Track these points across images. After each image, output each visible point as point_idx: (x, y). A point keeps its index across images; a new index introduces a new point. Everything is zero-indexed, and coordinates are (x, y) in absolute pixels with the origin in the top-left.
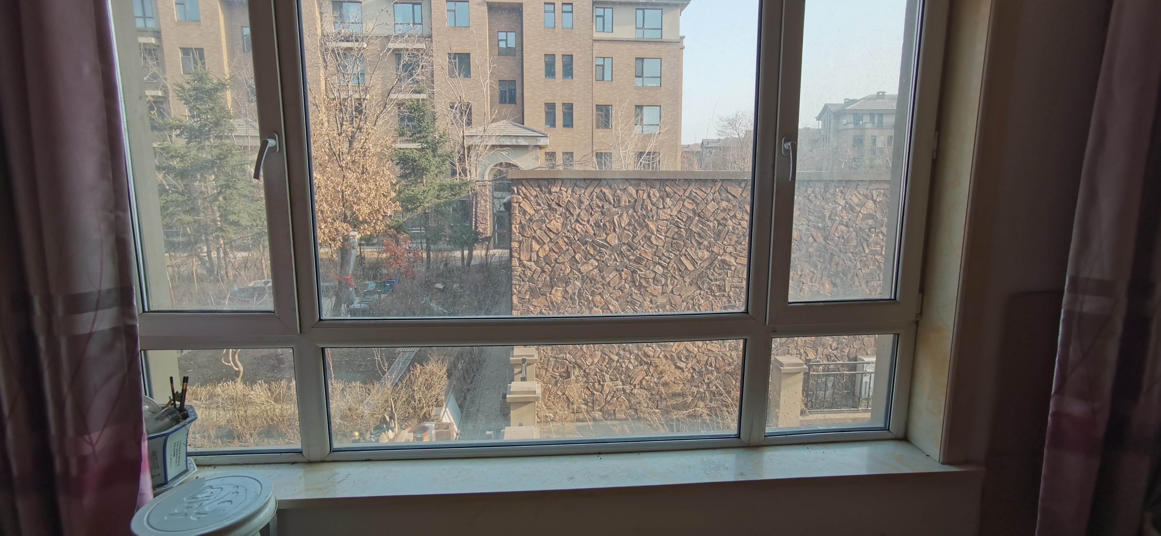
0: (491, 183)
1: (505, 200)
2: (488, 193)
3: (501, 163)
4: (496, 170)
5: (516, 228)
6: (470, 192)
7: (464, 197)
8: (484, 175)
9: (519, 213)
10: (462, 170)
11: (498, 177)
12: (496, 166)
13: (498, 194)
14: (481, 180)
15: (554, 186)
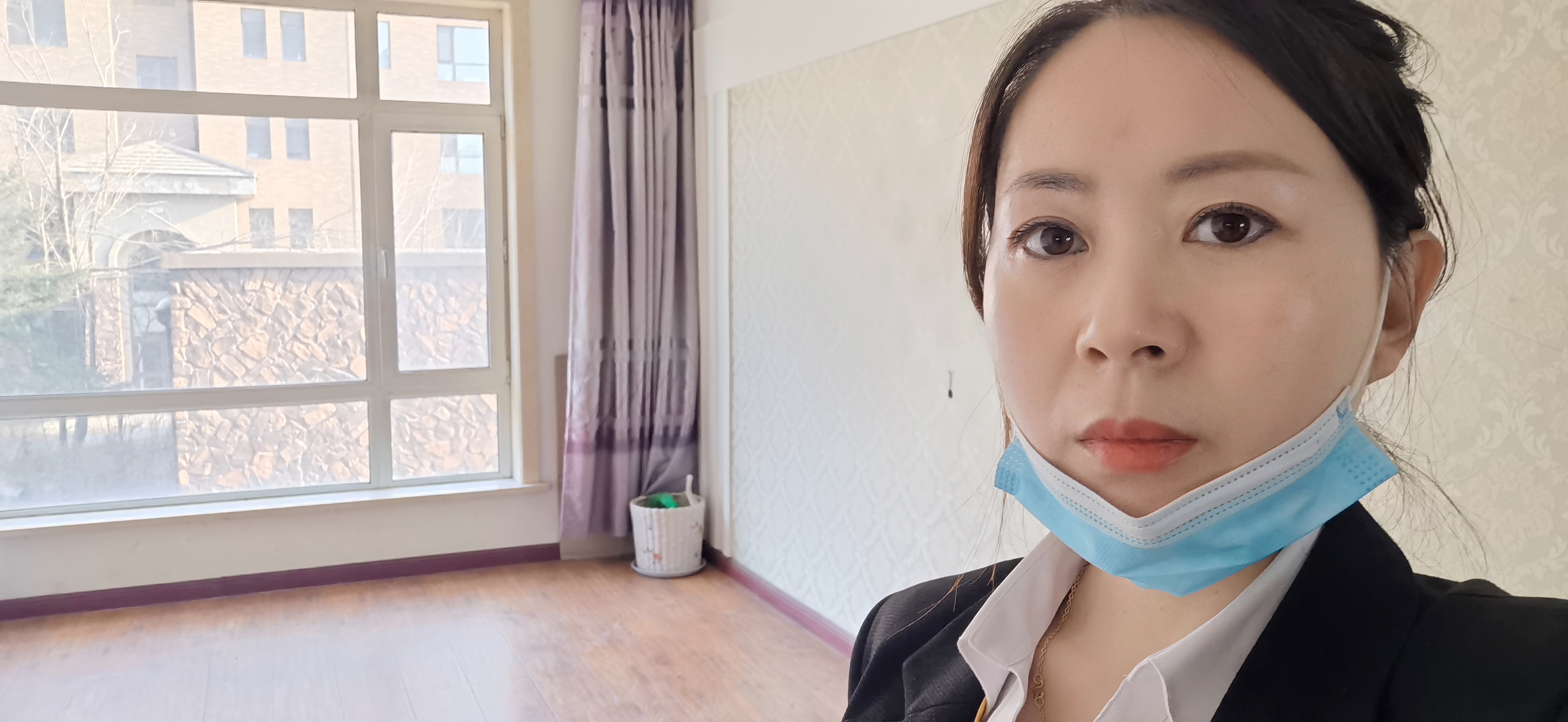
0: (125, 273)
1: (159, 306)
2: (118, 294)
3: (149, 233)
4: (137, 247)
5: (181, 353)
6: (78, 292)
7: (64, 304)
8: (107, 257)
9: (186, 327)
10: (58, 247)
11: (144, 262)
12: (136, 237)
13: (142, 296)
14: (102, 267)
15: (250, 279)
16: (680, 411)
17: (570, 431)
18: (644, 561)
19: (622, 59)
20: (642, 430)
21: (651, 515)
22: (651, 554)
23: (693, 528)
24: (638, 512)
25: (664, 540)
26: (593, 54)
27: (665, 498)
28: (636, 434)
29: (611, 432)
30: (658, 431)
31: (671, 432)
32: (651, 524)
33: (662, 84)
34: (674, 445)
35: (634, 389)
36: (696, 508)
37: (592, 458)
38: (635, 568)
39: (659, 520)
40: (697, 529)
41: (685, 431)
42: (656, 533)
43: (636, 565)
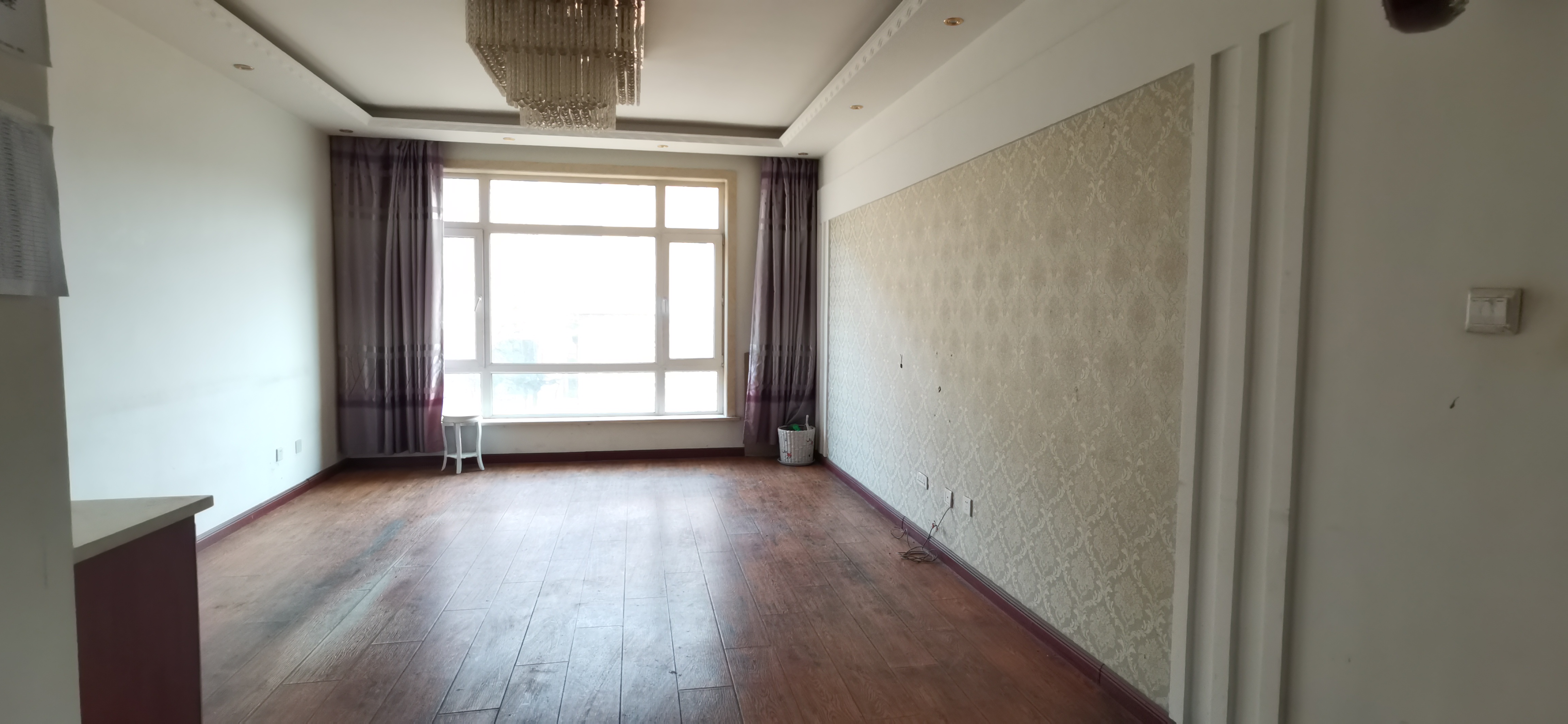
16: (805, 383)
17: (749, 390)
18: (784, 457)
19: (780, 206)
20: (786, 392)
21: (787, 434)
22: (786, 453)
23: (808, 441)
24: (782, 432)
25: (792, 447)
26: (766, 203)
27: (795, 426)
28: (783, 393)
29: (770, 392)
30: (794, 392)
31: (800, 394)
32: (787, 439)
33: (800, 217)
34: (801, 401)
35: (782, 370)
36: (810, 432)
37: (759, 404)
38: (780, 462)
39: (790, 436)
40: (810, 442)
41: (807, 393)
42: (789, 443)
43: (780, 460)
